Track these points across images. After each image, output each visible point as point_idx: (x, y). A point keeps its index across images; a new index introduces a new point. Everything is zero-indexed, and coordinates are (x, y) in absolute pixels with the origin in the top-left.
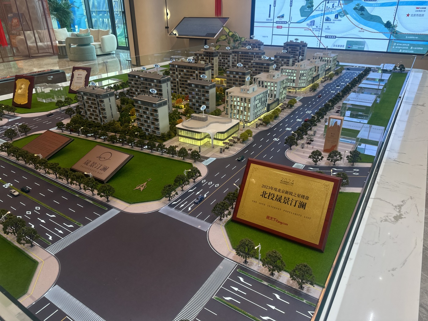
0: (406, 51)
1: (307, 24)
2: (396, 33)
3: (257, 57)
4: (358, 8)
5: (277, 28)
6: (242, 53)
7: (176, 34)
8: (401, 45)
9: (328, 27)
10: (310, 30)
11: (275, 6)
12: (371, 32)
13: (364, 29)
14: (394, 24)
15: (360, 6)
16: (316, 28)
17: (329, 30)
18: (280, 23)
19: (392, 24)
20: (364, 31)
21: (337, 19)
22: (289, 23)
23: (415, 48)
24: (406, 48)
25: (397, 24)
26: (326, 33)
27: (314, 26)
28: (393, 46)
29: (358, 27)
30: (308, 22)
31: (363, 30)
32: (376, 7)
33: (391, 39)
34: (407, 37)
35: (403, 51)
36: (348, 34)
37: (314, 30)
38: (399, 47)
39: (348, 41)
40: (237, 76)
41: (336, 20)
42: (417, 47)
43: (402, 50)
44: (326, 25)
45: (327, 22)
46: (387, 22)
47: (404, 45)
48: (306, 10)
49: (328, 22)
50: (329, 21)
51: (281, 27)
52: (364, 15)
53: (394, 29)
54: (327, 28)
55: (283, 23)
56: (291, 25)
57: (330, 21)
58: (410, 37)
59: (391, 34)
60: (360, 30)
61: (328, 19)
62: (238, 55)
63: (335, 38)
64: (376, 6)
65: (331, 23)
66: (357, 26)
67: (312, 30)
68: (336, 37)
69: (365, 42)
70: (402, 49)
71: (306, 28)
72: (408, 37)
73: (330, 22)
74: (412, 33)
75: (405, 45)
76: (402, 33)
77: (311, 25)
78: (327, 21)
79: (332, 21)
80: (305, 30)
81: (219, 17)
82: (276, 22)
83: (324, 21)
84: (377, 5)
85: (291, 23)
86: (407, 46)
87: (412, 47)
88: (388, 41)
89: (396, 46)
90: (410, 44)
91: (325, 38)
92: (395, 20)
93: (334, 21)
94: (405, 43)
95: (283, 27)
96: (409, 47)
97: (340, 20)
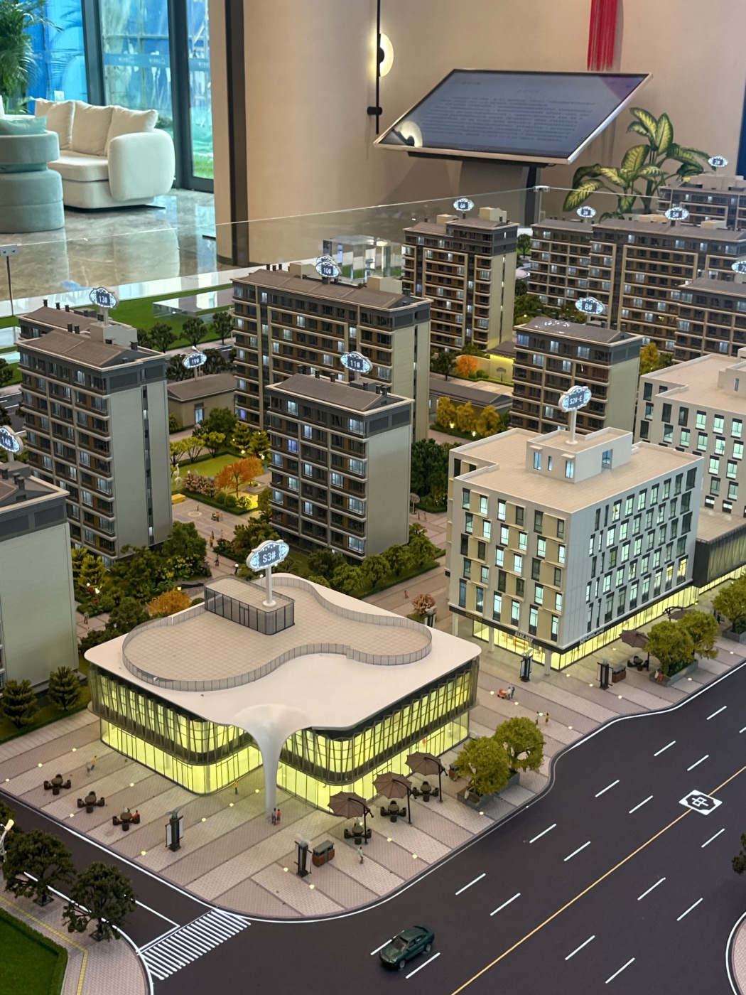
3: (714, 263)
6: (641, 238)
7: (410, 142)
40: (567, 363)
62: (619, 250)
81: (605, 71)
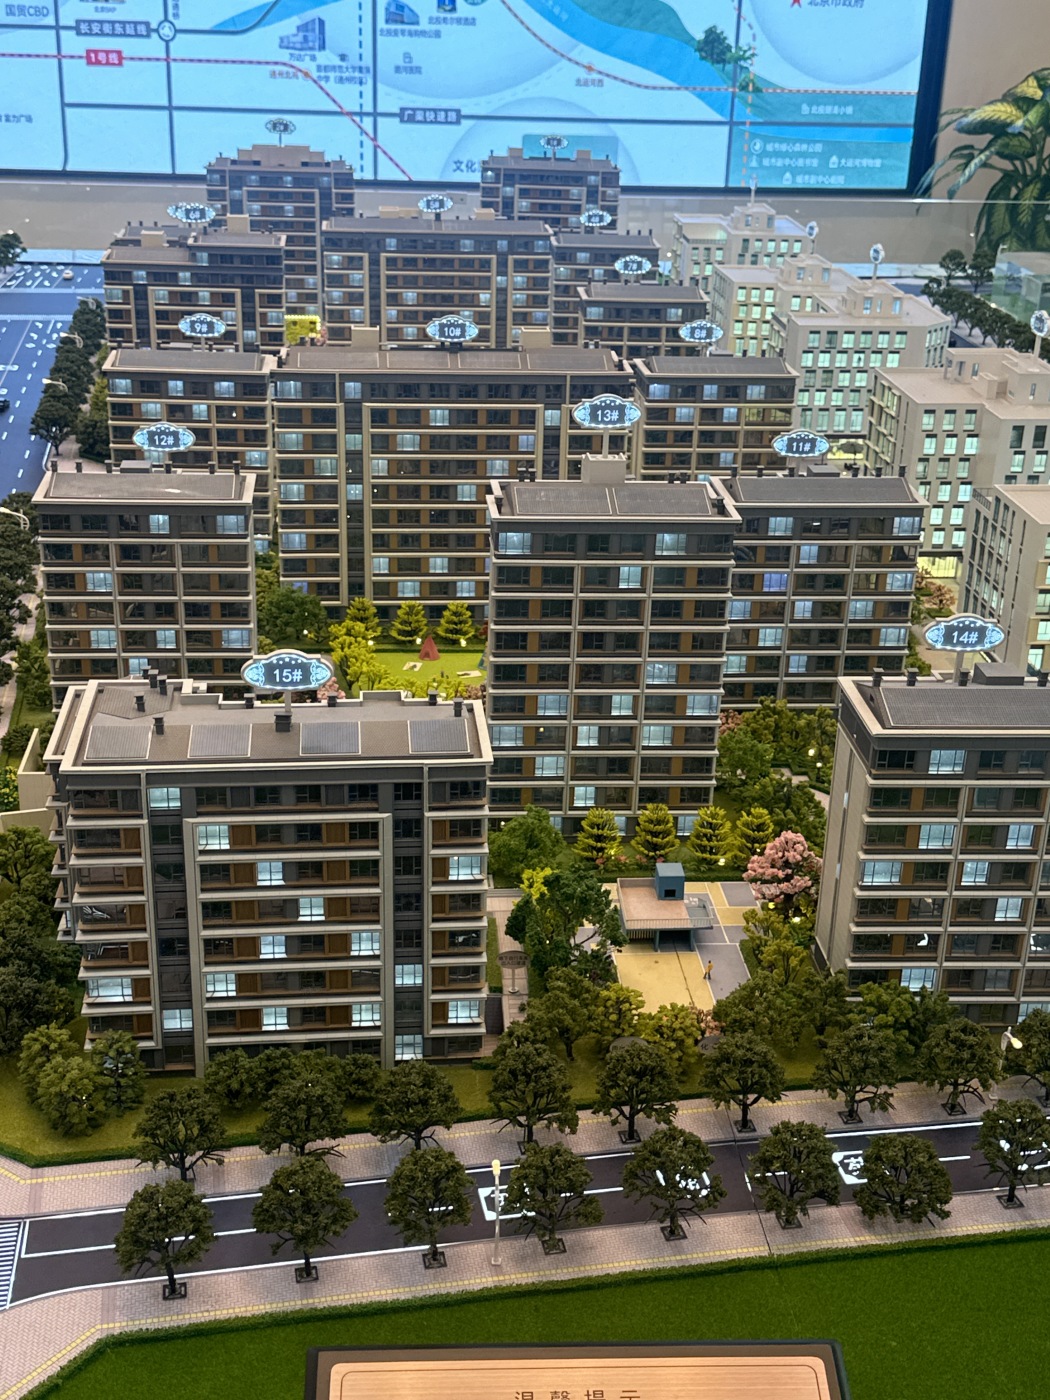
0: (812, 182)
1: (282, 39)
2: (757, 90)
5: (89, 62)
8: (784, 147)
9: (407, 56)
10: (306, 75)
12: (639, 86)
13: (600, 73)
14: (743, 43)
16: (337, 62)
17: (417, 76)
18: (102, 34)
19: (733, 44)
20: (600, 81)
21: (454, 15)
22: (167, 31)
23: (850, 164)
24: (808, 161)
25: (753, 44)
26: (403, 94)
27: (327, 52)
28: (750, 154)
29: (570, 60)
30: (289, 26)
31: (595, 76)
33: (735, 119)
34: (805, 109)
35: (801, 182)
37: (332, 75)
38: (780, 163)
41: (445, 20)
42: (855, 157)
43: (794, 176)
44: (393, 48)
45: (396, 33)
46: (706, 32)
47: (797, 147)
49: (403, 32)
50: (406, 27)
51: (113, 58)
53: (742, 68)
54: (401, 63)
55: (124, 35)
56: (182, 46)
57: (417, 23)
58: (821, 110)
59: (734, 94)
60: (583, 74)
61: (400, 15)
63: (458, 122)
65: (423, 33)
66: (562, 55)
67: (315, 75)
68: (460, 117)
69: (614, 141)
70: (795, 171)
71: (276, 63)
72: (810, 105)
73: (413, 28)
74: (826, 87)
75: (804, 147)
76: (783, 89)
77: (305, 46)
78: (396, 22)
79: (424, 25)
80: (273, 74)
82: (72, 23)
83: (381, 24)
85: (177, 31)
86: (813, 155)
87: (834, 159)
88: (726, 129)
89: (764, 154)
90: (825, 143)
91: (402, 121)
92: (744, 25)
93: (434, 27)
94: (802, 141)
95: (132, 59)
96: (824, 157)
97: (470, 22)
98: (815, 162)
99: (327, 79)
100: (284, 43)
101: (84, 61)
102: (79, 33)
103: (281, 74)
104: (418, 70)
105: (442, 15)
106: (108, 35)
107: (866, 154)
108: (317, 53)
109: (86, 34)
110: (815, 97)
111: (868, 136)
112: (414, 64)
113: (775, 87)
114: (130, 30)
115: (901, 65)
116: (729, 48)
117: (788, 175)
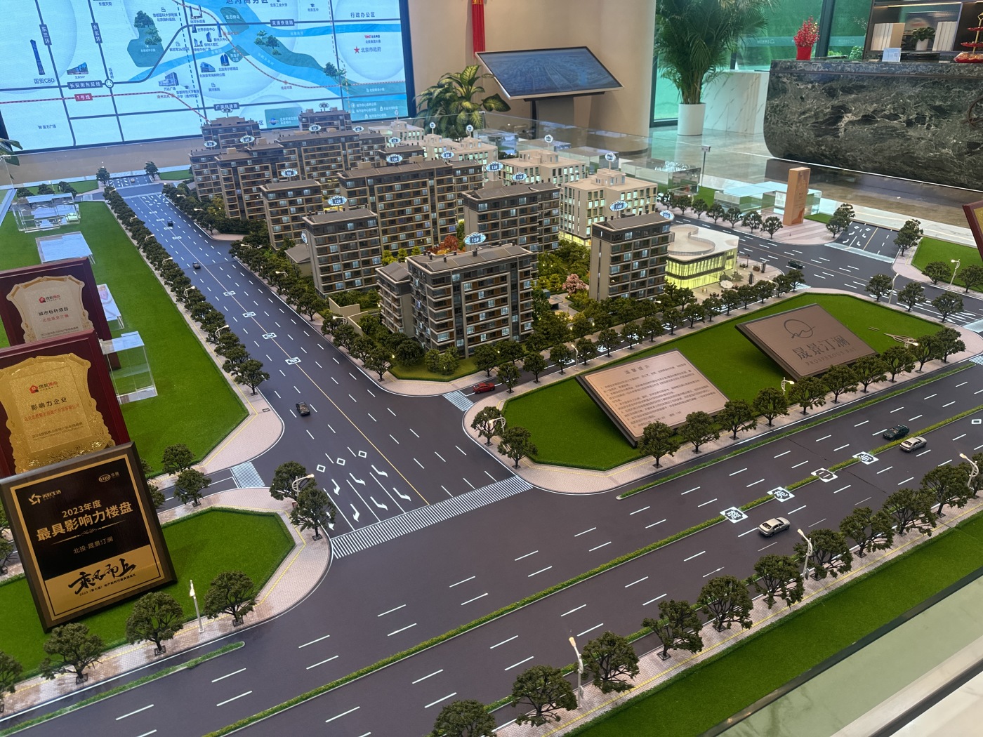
0: (375, 117)
1: (160, 82)
2: (349, 85)
4: (265, 41)
5: (77, 100)
8: (363, 105)
9: (213, 84)
10: (173, 96)
11: (49, 44)
12: (306, 87)
13: (290, 84)
14: (340, 68)
15: (267, 36)
16: (184, 89)
17: (218, 91)
18: (80, 87)
19: (337, 68)
20: (291, 87)
21: (229, 67)
22: (109, 84)
23: (387, 109)
24: (372, 109)
25: (344, 68)
26: (215, 99)
27: (179, 86)
29: (277, 80)
30: (162, 77)
31: (288, 85)
32: (297, 38)
33: (343, 96)
34: (368, 90)
35: (371, 117)
36: (261, 95)
38: (362, 111)
39: (266, 111)
41: (226, 69)
42: (388, 106)
43: (368, 116)
44: (206, 82)
45: (206, 76)
46: (327, 65)
47: (368, 105)
48: (144, 50)
49: (209, 75)
50: (211, 73)
51: (88, 97)
52: (280, 54)
53: (342, 77)
54: (211, 87)
55: (91, 87)
56: (116, 89)
57: (215, 71)
58: (373, 90)
59: (341, 87)
60: (283, 85)
61: (206, 68)
63: (238, 108)
64: (298, 36)
65: (218, 75)
66: (274, 78)
67: (176, 95)
68: (238, 106)
70: (369, 114)
71: (159, 92)
73: (213, 73)
74: (374, 81)
75: (370, 104)
76: (358, 84)
77: (170, 84)
78: (206, 71)
79: (217, 72)
80: (159, 97)
82: (66, 84)
83: (200, 72)
84: (299, 33)
86: (374, 107)
87: (381, 108)
88: (341, 100)
89: (356, 108)
90: (377, 102)
91: (216, 110)
92: (340, 61)
93: (222, 72)
94: (369, 102)
95: (96, 96)
96: (378, 107)
97: (235, 69)
98: (375, 110)
99: (182, 96)
100: (161, 84)
101: (75, 100)
102: (70, 88)
103: (162, 96)
104: (218, 89)
105: (224, 67)
106: (83, 88)
107: (392, 105)
108: (176, 87)
109: (73, 88)
110: (371, 86)
111: (391, 98)
112: (216, 87)
113: (356, 83)
114: (93, 85)
115: (398, 71)
116: (336, 70)
117: (366, 115)
